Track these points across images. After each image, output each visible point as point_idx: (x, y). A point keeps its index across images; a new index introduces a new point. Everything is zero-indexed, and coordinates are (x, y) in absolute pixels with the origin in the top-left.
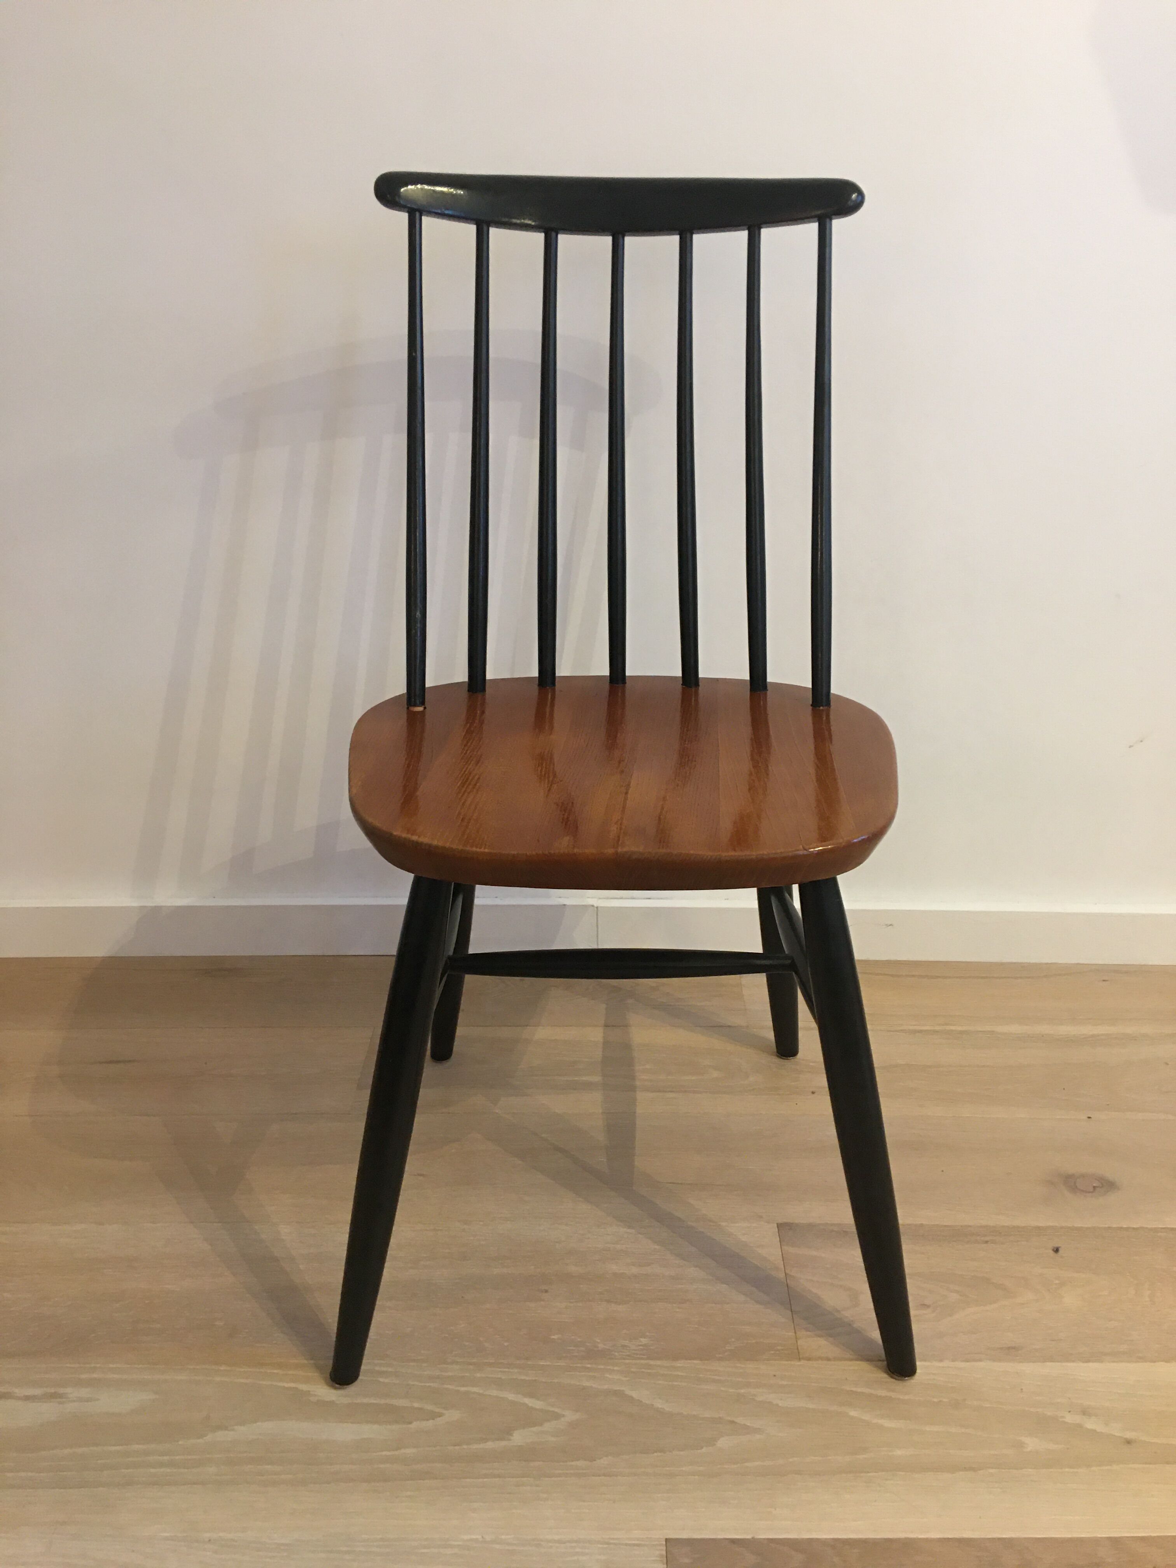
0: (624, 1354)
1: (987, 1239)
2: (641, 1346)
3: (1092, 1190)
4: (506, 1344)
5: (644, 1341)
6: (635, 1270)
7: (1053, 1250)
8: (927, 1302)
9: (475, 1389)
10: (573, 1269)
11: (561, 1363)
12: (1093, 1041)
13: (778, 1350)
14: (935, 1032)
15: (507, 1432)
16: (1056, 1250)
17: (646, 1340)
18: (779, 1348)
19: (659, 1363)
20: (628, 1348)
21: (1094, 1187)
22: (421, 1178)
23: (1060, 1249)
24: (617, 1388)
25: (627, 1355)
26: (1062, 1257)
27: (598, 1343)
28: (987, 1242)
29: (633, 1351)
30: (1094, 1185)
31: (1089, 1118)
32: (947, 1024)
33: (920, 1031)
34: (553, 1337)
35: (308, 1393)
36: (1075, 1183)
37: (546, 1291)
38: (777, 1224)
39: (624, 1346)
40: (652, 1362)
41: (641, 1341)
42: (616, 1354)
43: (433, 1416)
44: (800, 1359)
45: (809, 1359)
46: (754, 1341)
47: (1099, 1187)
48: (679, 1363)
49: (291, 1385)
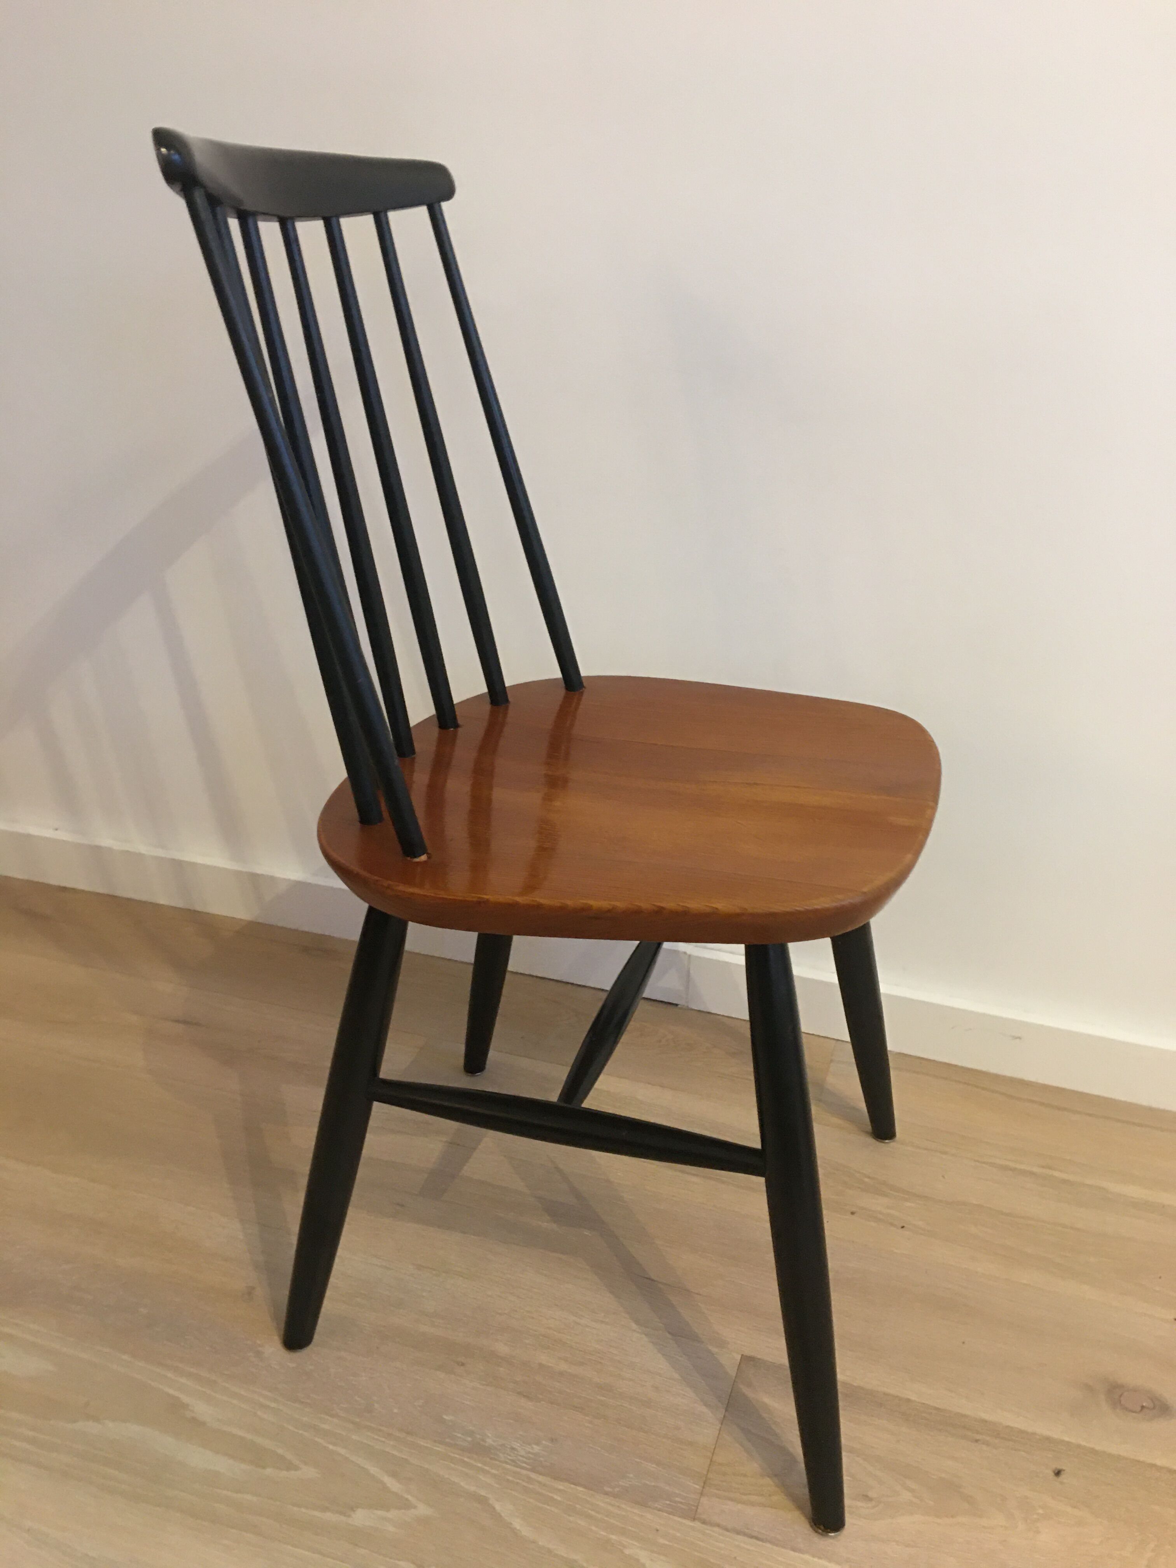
0: (509, 1457)
1: (978, 1437)
2: (532, 1454)
3: (1139, 1408)
4: (396, 1411)
5: (536, 1449)
6: (563, 1366)
7: (1054, 1472)
8: (871, 1494)
9: (342, 1451)
10: (502, 1348)
11: (440, 1448)
13: (675, 1502)
14: (1032, 1174)
15: (349, 1509)
16: (1058, 1473)
17: (538, 1448)
18: (678, 1500)
19: (541, 1478)
20: (516, 1452)
21: (1143, 1407)
23: (1062, 1473)
24: (483, 1493)
25: (510, 1460)
26: (1062, 1483)
27: (488, 1437)
28: (977, 1441)
29: (521, 1458)
30: (1144, 1405)
32: (1050, 1168)
33: (1013, 1170)
34: (445, 1417)
35: (185, 1406)
36: (1121, 1395)
37: (463, 1364)
38: (742, 1355)
39: (513, 1449)
40: (533, 1475)
41: (532, 1448)
42: (501, 1455)
43: (290, 1466)
44: (694, 1519)
45: (704, 1522)
46: (653, 1484)
47: (1148, 1408)
48: (561, 1486)
49: (176, 1393)
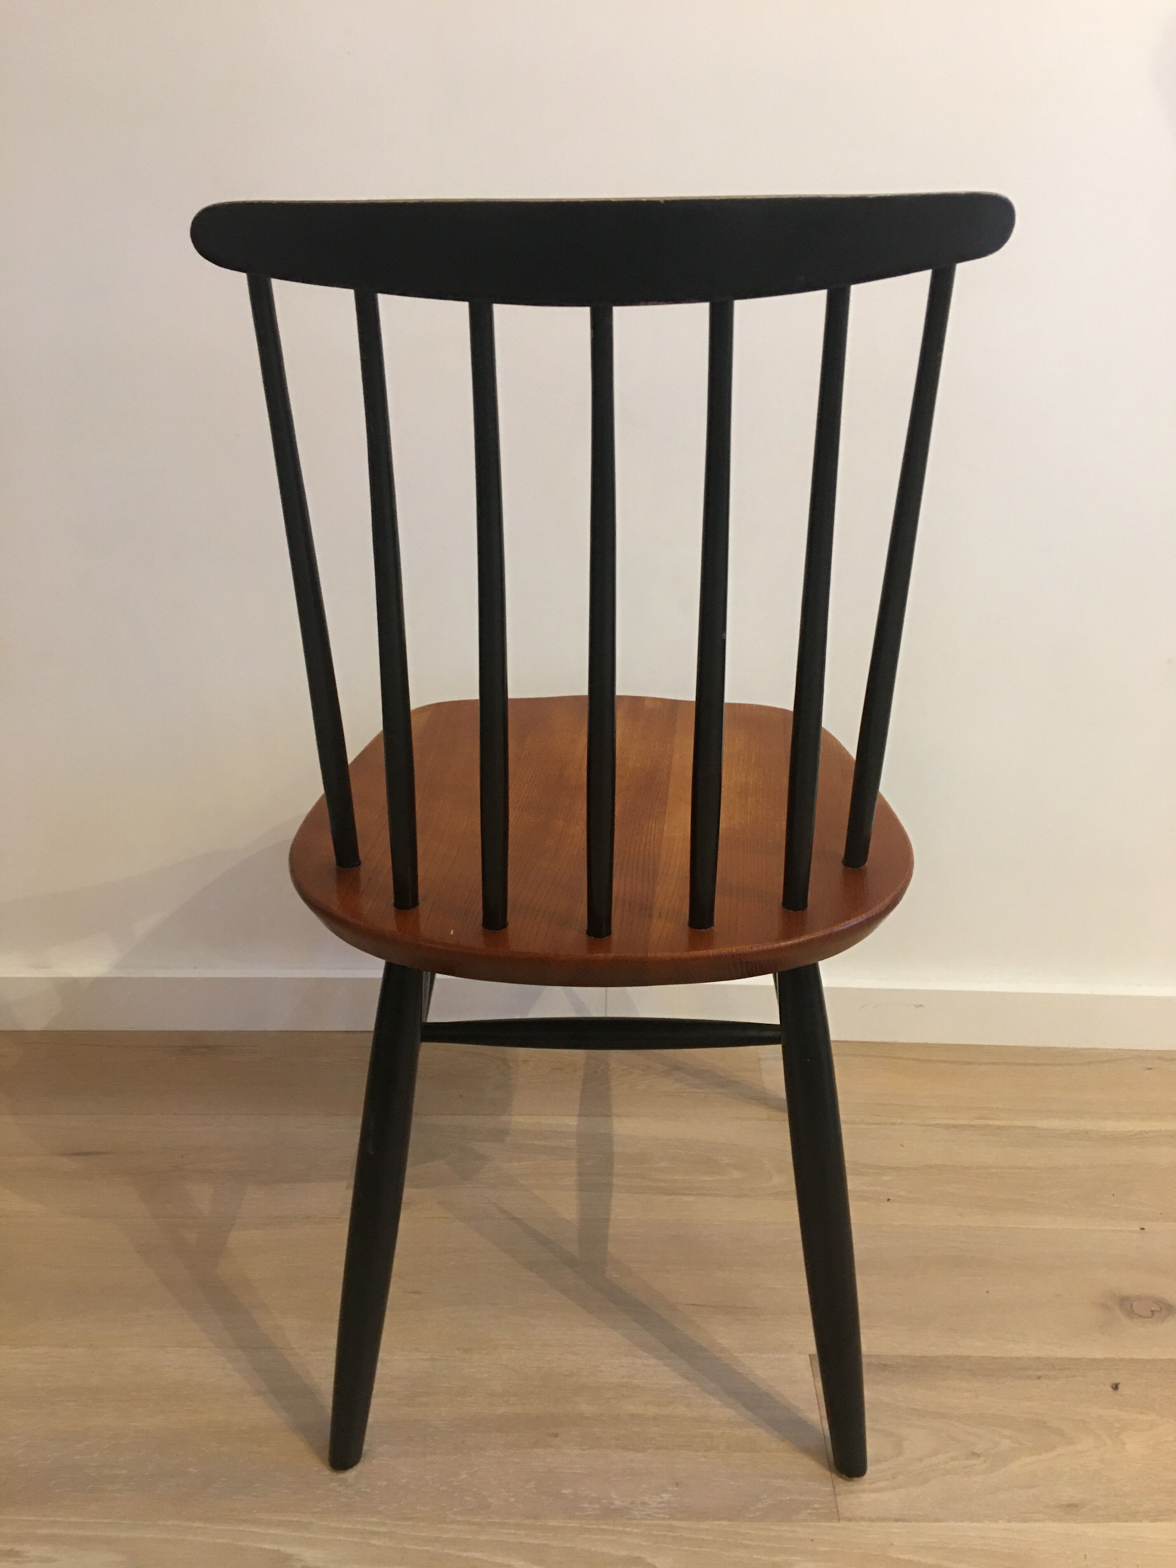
0: (644, 1513)
1: (1039, 1373)
2: (662, 1502)
3: (1151, 1313)
4: (512, 1500)
5: (666, 1496)
6: (652, 1410)
7: (1113, 1388)
8: (976, 1450)
9: (478, 1555)
10: (585, 1408)
11: (574, 1524)
12: (1141, 1139)
13: (815, 1509)
14: (973, 1126)
16: (1116, 1387)
17: (668, 1495)
18: (816, 1506)
19: (682, 1524)
20: (648, 1506)
21: (1152, 1311)
22: (416, 1296)
23: (1120, 1386)
24: (637, 1554)
25: (646, 1515)
26: (1122, 1395)
27: (615, 1498)
28: (1039, 1377)
29: (655, 1511)
30: (1153, 1309)
31: (1142, 1229)
32: (983, 1118)
33: (956, 1126)
34: (564, 1491)
36: (1131, 1306)
37: (556, 1436)
38: (810, 1355)
39: (643, 1504)
40: (675, 1523)
41: (662, 1498)
42: (636, 1513)
44: (839, 1520)
45: (850, 1520)
46: (788, 1498)
47: (1157, 1311)
48: (706, 1525)
49: (274, 1547)
